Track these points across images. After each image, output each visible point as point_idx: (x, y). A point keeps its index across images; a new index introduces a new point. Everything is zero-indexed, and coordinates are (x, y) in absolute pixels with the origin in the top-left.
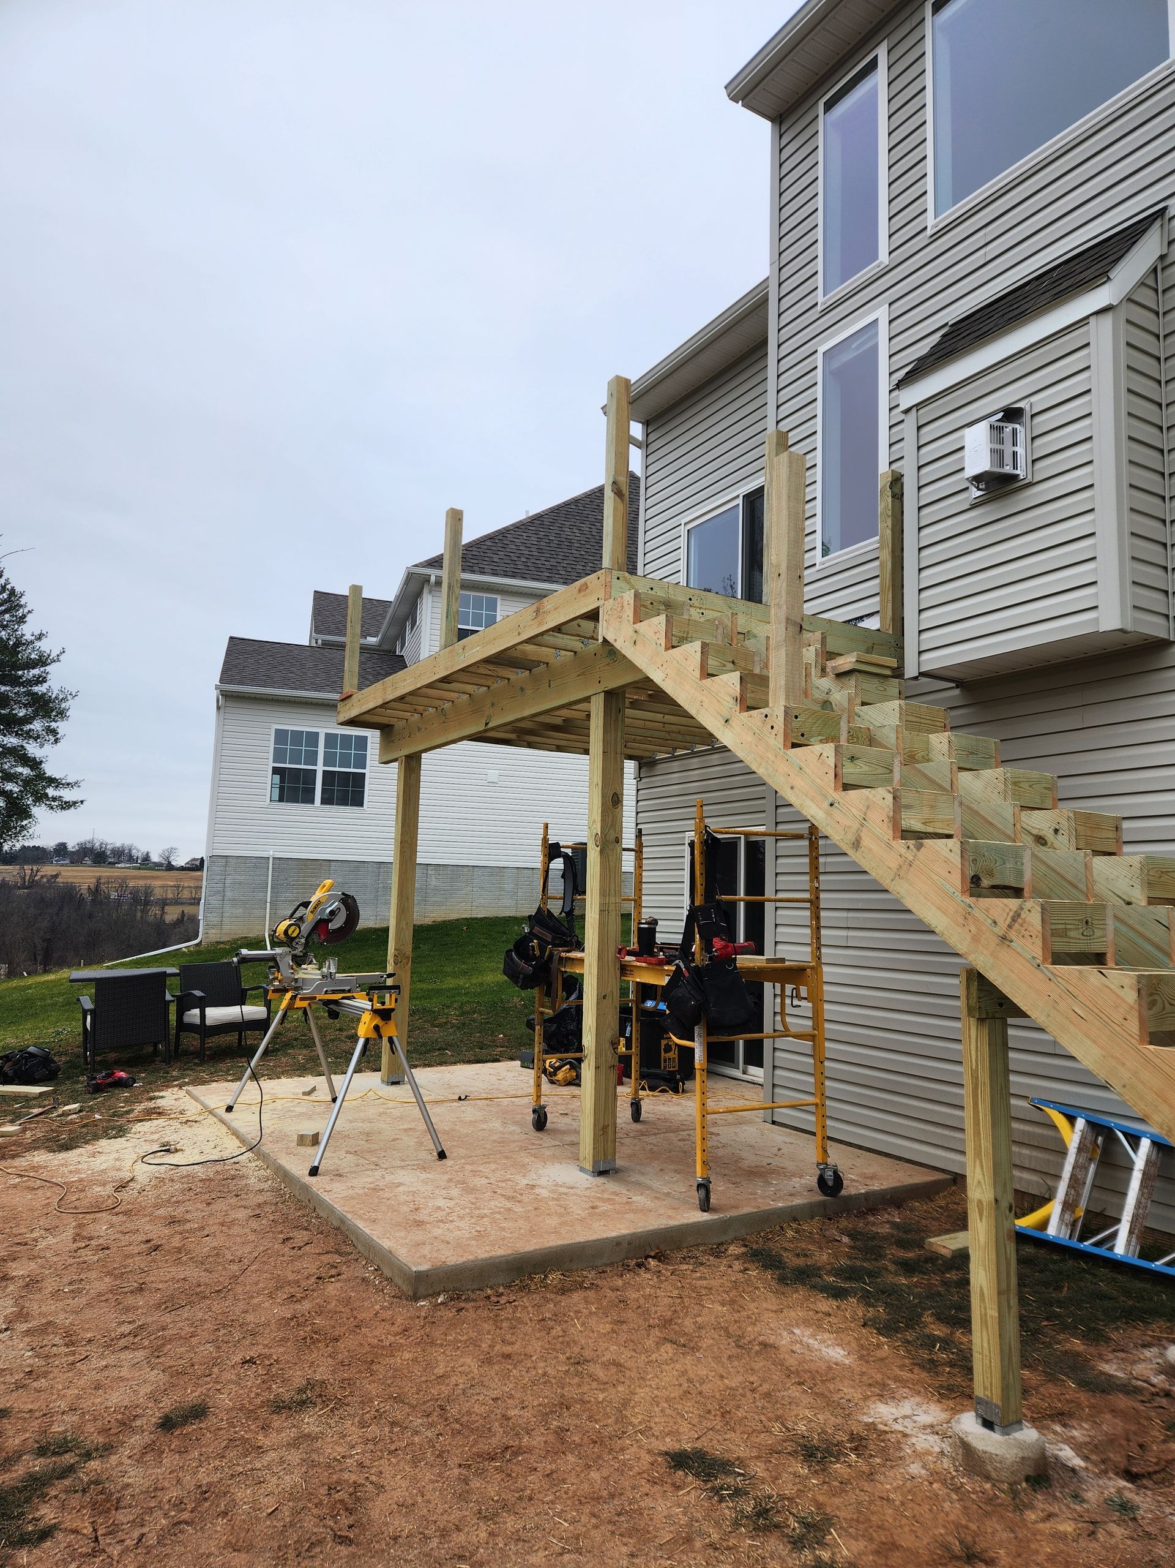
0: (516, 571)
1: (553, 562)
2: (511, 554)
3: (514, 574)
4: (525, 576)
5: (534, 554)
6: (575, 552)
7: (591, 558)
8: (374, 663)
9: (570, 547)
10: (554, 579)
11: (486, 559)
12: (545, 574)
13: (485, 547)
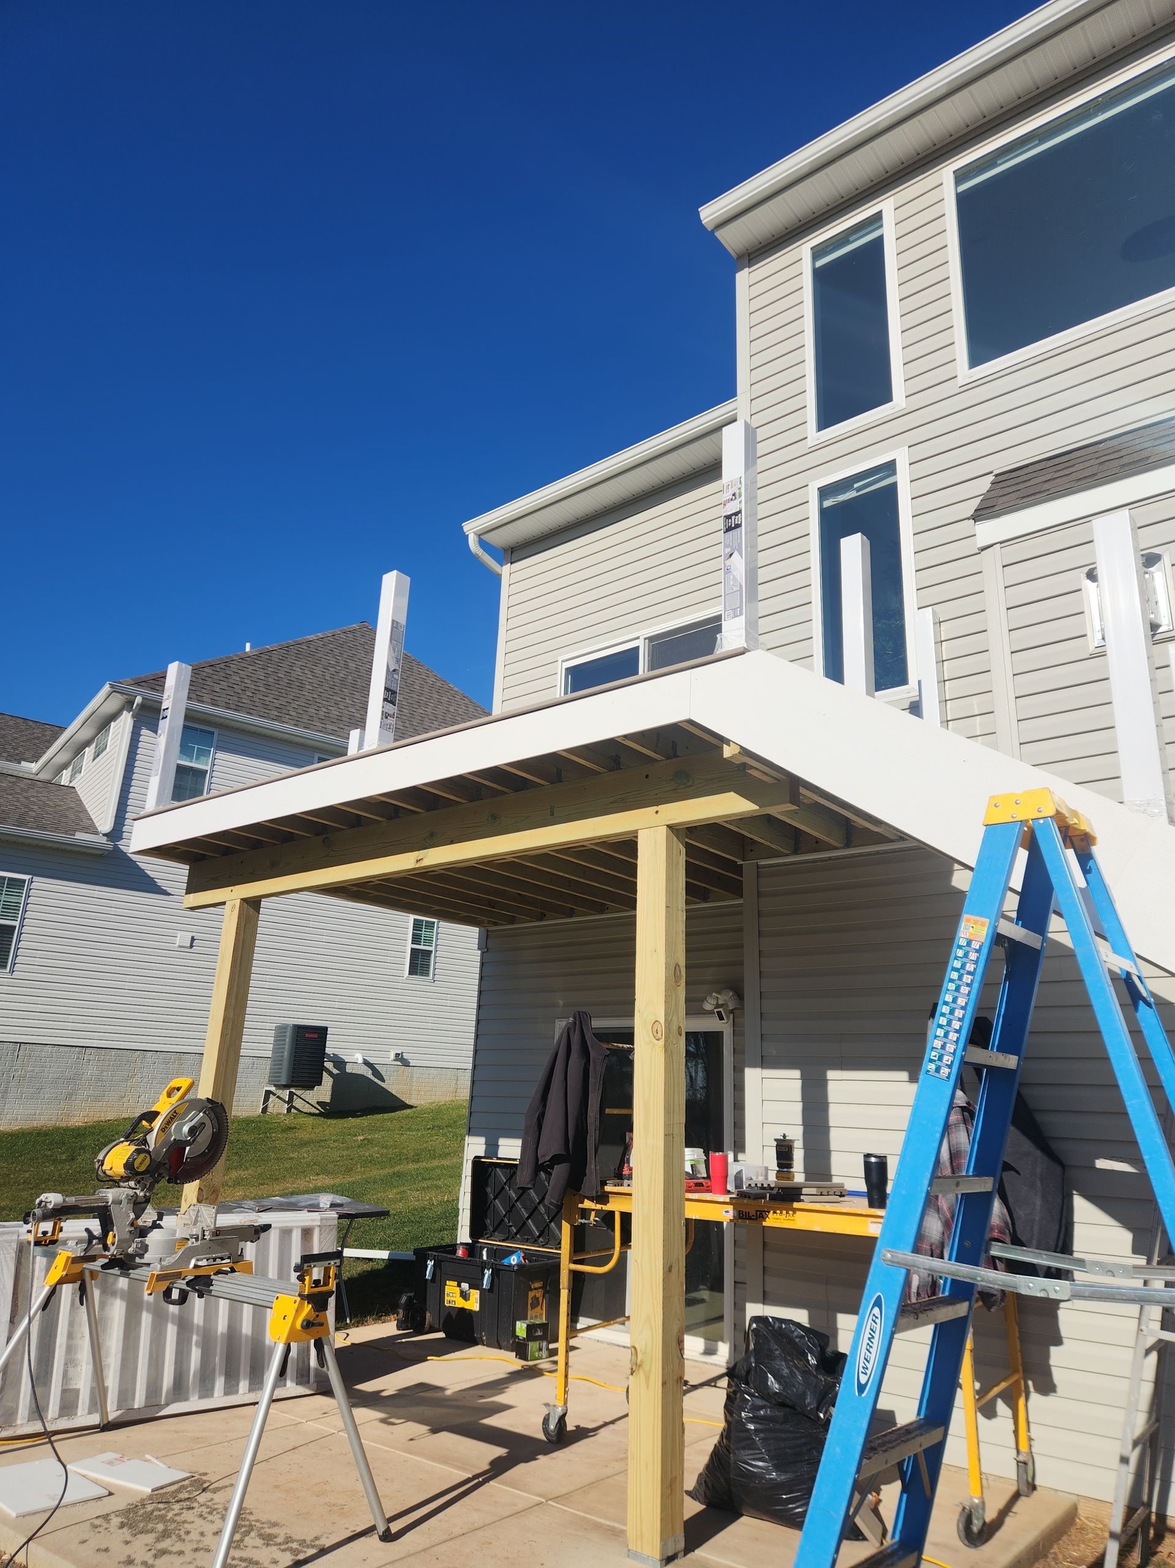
0: (240, 704)
1: (283, 701)
2: (235, 686)
3: (238, 708)
4: (251, 711)
5: (261, 689)
6: (307, 694)
7: (325, 703)
8: (37, 792)
9: (301, 687)
10: (284, 720)
11: (205, 687)
12: (273, 712)
13: (205, 674)
